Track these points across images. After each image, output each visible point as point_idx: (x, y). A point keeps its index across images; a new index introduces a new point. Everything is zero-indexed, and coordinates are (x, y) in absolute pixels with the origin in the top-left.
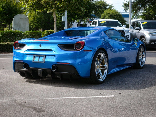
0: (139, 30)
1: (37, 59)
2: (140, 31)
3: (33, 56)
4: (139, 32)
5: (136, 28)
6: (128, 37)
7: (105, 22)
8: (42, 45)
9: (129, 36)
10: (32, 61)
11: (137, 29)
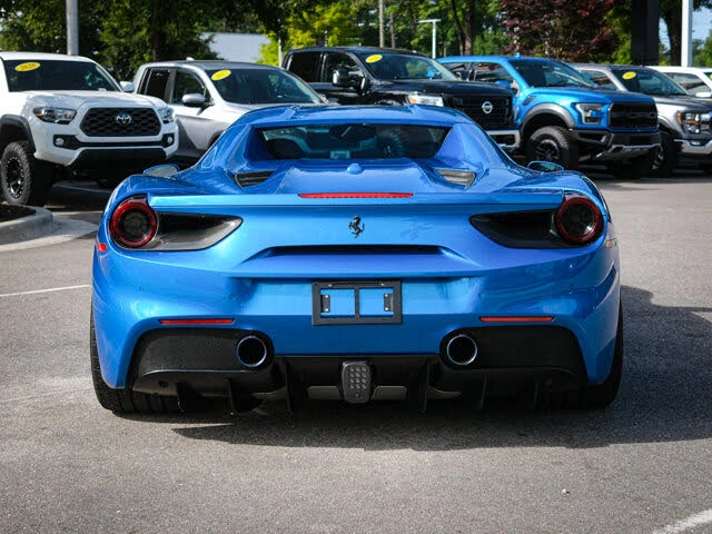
0: (203, 106)
1: (341, 304)
2: (207, 113)
3: (308, 288)
4: (202, 116)
5: (186, 98)
6: (170, 139)
7: (38, 65)
8: (366, 222)
9: (172, 135)
10: (309, 317)
11: (190, 104)
